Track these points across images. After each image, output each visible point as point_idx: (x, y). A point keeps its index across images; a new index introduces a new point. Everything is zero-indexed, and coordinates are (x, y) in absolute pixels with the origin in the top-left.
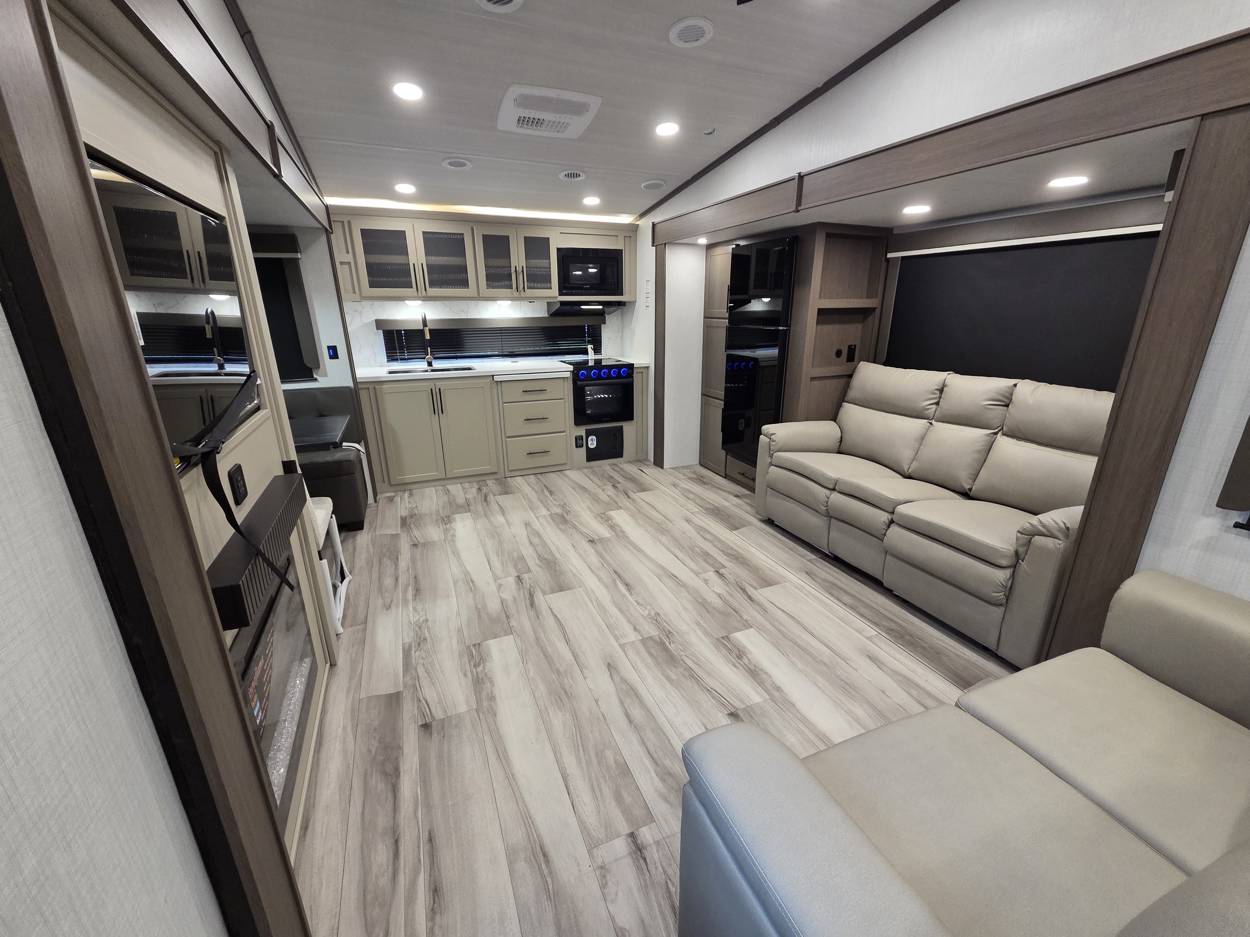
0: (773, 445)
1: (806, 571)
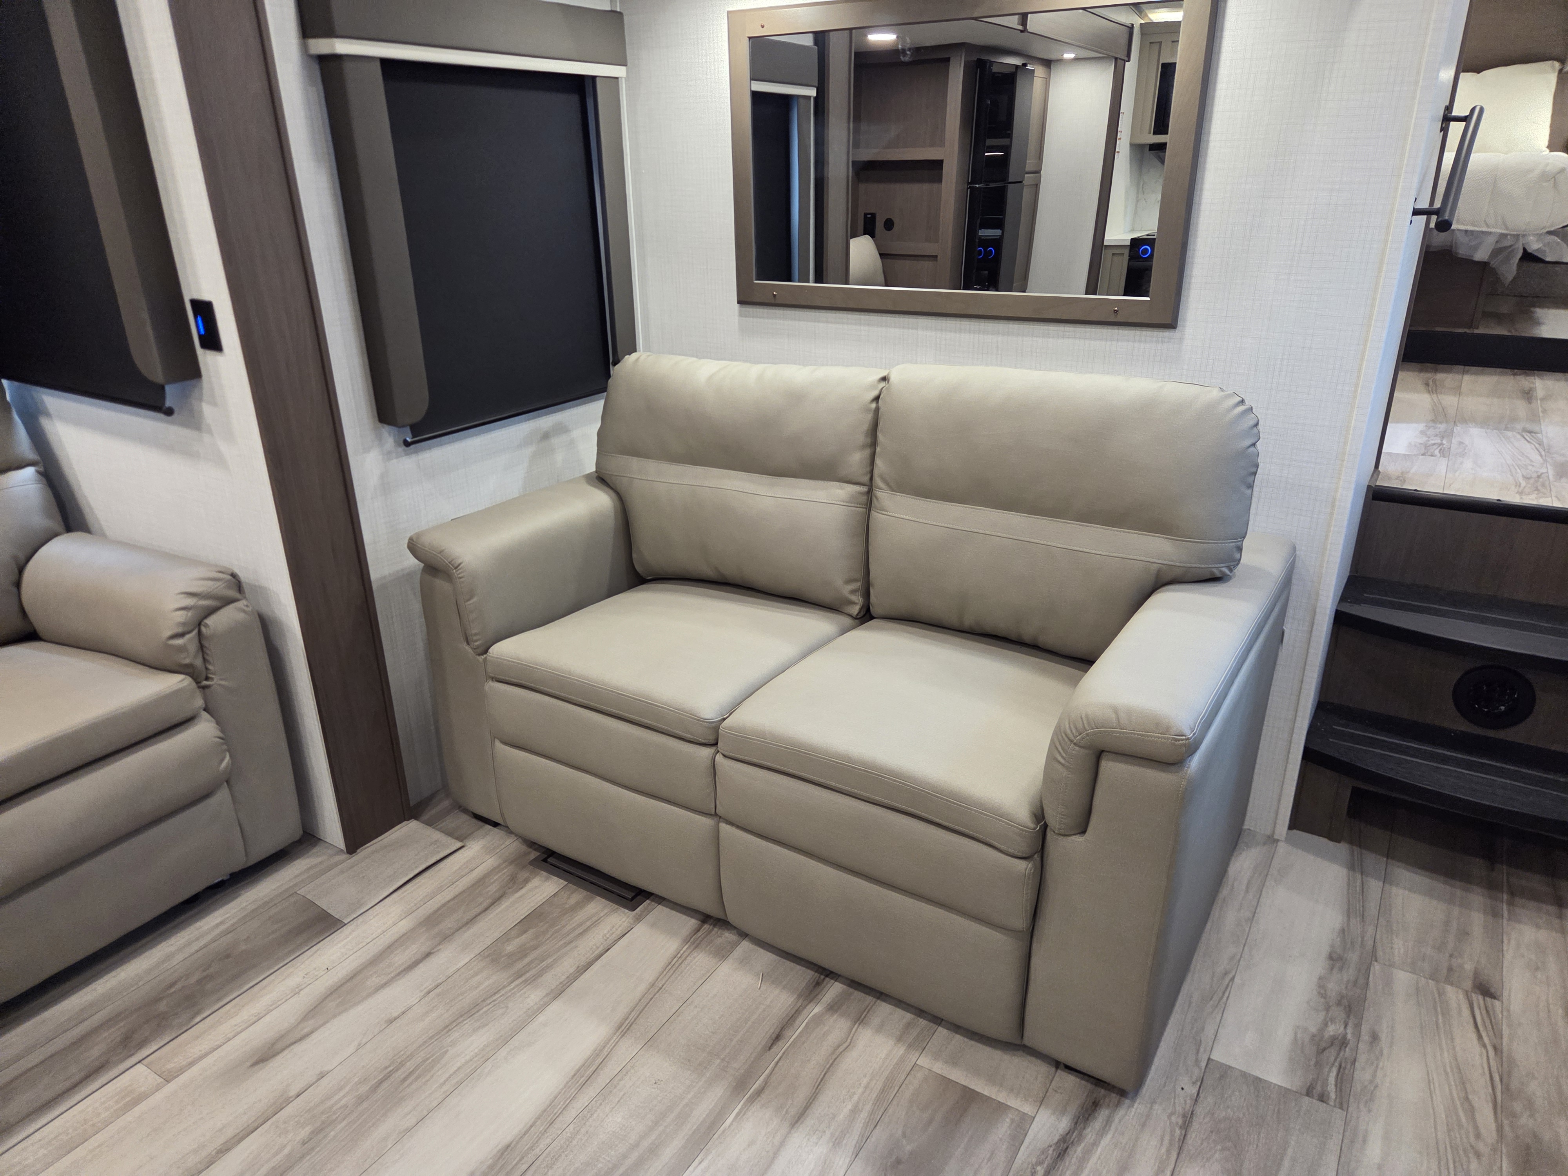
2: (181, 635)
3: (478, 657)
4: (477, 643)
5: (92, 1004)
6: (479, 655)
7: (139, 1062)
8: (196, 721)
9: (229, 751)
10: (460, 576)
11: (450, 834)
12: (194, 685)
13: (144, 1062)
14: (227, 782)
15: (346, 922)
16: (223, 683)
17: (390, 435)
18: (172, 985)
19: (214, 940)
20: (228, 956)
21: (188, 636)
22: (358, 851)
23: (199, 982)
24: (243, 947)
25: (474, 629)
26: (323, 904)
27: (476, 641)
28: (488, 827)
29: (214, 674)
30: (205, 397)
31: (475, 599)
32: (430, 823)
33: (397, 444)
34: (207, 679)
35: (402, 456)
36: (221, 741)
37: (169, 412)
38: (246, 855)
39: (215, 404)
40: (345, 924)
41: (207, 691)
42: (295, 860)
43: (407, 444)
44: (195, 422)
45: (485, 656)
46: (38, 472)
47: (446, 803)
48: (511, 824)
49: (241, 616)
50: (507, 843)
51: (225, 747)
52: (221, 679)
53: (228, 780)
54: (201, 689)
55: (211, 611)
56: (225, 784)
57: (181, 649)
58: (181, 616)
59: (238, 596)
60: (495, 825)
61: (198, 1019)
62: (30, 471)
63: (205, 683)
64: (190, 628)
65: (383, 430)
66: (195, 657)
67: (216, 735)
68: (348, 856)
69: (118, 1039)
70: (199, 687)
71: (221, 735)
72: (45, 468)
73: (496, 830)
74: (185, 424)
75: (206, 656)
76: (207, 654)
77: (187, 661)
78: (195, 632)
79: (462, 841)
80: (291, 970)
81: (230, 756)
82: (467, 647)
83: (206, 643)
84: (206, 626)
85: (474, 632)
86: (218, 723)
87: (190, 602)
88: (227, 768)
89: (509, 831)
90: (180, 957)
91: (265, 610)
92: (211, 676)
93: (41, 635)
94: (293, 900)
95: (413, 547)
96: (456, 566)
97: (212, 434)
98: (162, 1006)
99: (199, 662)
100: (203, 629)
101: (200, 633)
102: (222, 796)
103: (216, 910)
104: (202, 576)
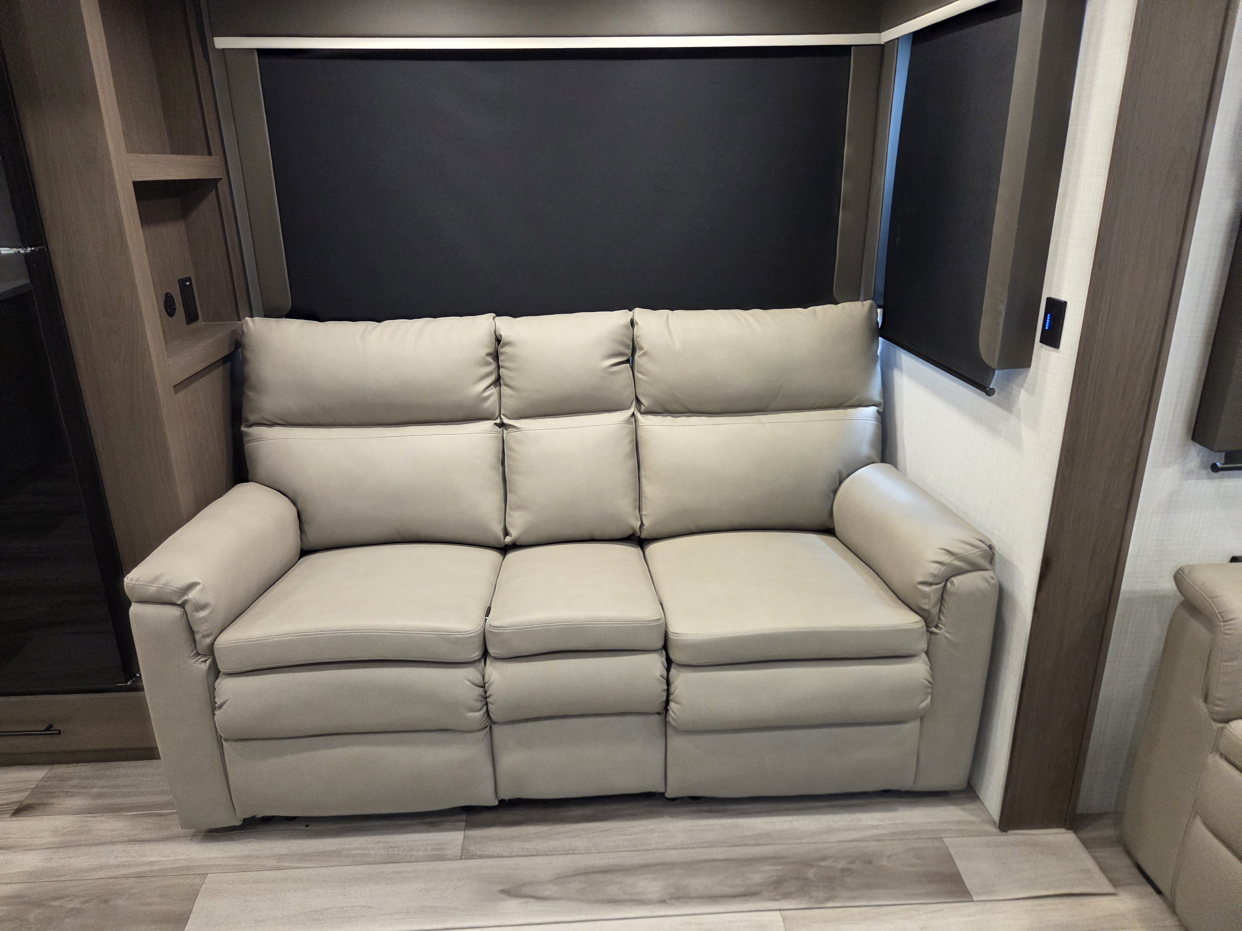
0: (205, 620)
1: (503, 892)
2: (931, 584)
3: (1213, 723)
4: (1217, 709)
5: (768, 835)
6: (1215, 720)
7: (780, 910)
8: (915, 659)
9: (932, 694)
10: (1227, 632)
11: (1104, 869)
12: (925, 628)
13: (783, 912)
14: (921, 719)
15: (975, 899)
16: (947, 635)
17: (1198, 456)
18: (824, 859)
19: (865, 840)
20: (870, 862)
21: (934, 587)
22: (1010, 832)
23: (843, 870)
24: (885, 863)
25: (1218, 693)
26: (962, 866)
27: (1217, 705)
28: (1150, 889)
29: (944, 625)
30: (1026, 385)
31: (1235, 663)
32: (1087, 844)
33: (1203, 466)
34: (936, 627)
35: (1203, 479)
36: (930, 685)
37: (989, 392)
38: (915, 782)
39: (1032, 393)
40: (973, 901)
41: (933, 636)
42: (951, 805)
43: (1215, 468)
44: (1007, 405)
45: (1222, 725)
46: (878, 412)
47: (1110, 832)
48: (1179, 904)
49: (983, 585)
50: (1167, 923)
51: (930, 690)
52: (948, 632)
53: (922, 717)
54: (929, 634)
55: (960, 572)
56: (919, 720)
57: (925, 595)
58: (935, 569)
59: (988, 566)
60: (1159, 892)
61: (830, 904)
62: (872, 410)
63: (934, 629)
64: (939, 581)
65: (1193, 449)
66: (935, 605)
67: (926, 678)
68: (997, 831)
69: (775, 878)
70: (927, 631)
71: (930, 679)
72: (884, 409)
73: (1157, 897)
74: (998, 404)
75: (942, 608)
76: (944, 606)
77: (926, 607)
78: (942, 585)
79: (1115, 886)
80: (914, 913)
81: (931, 700)
82: (1202, 704)
83: (946, 597)
84: (952, 583)
85: (1217, 695)
86: (931, 668)
87: (946, 558)
88: (924, 708)
89: (1172, 908)
90: (838, 837)
91: (1006, 584)
92: (940, 625)
93: (837, 533)
94: (936, 844)
95: (1179, 577)
96: (1225, 619)
97: (1019, 418)
98: (810, 873)
99: (935, 611)
100: (949, 584)
101: (945, 585)
102: (913, 726)
103: (877, 810)
104: (965, 540)
